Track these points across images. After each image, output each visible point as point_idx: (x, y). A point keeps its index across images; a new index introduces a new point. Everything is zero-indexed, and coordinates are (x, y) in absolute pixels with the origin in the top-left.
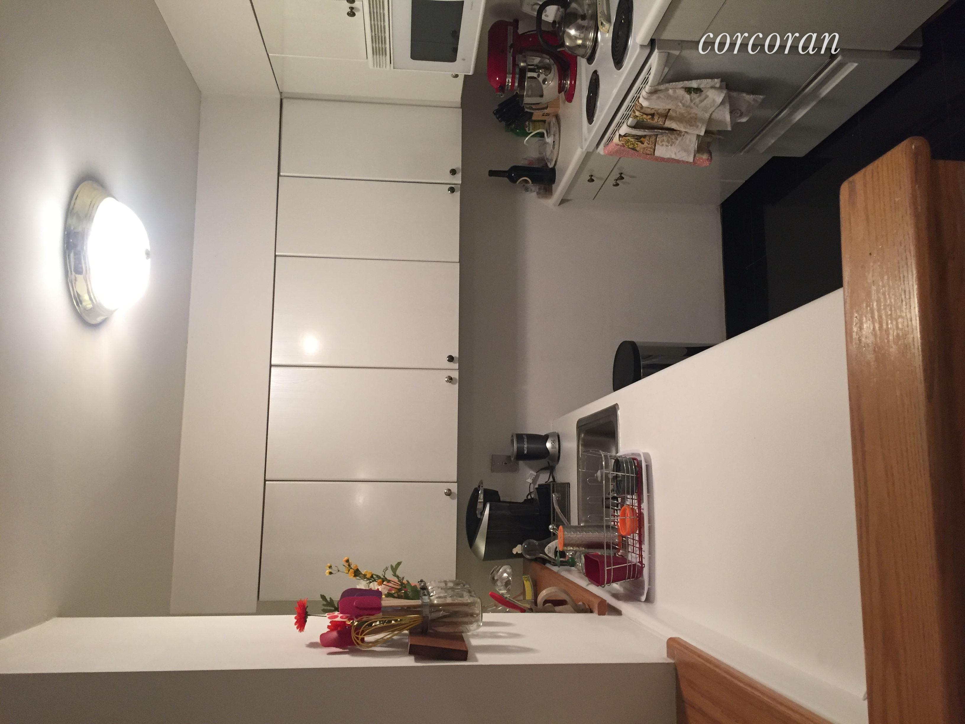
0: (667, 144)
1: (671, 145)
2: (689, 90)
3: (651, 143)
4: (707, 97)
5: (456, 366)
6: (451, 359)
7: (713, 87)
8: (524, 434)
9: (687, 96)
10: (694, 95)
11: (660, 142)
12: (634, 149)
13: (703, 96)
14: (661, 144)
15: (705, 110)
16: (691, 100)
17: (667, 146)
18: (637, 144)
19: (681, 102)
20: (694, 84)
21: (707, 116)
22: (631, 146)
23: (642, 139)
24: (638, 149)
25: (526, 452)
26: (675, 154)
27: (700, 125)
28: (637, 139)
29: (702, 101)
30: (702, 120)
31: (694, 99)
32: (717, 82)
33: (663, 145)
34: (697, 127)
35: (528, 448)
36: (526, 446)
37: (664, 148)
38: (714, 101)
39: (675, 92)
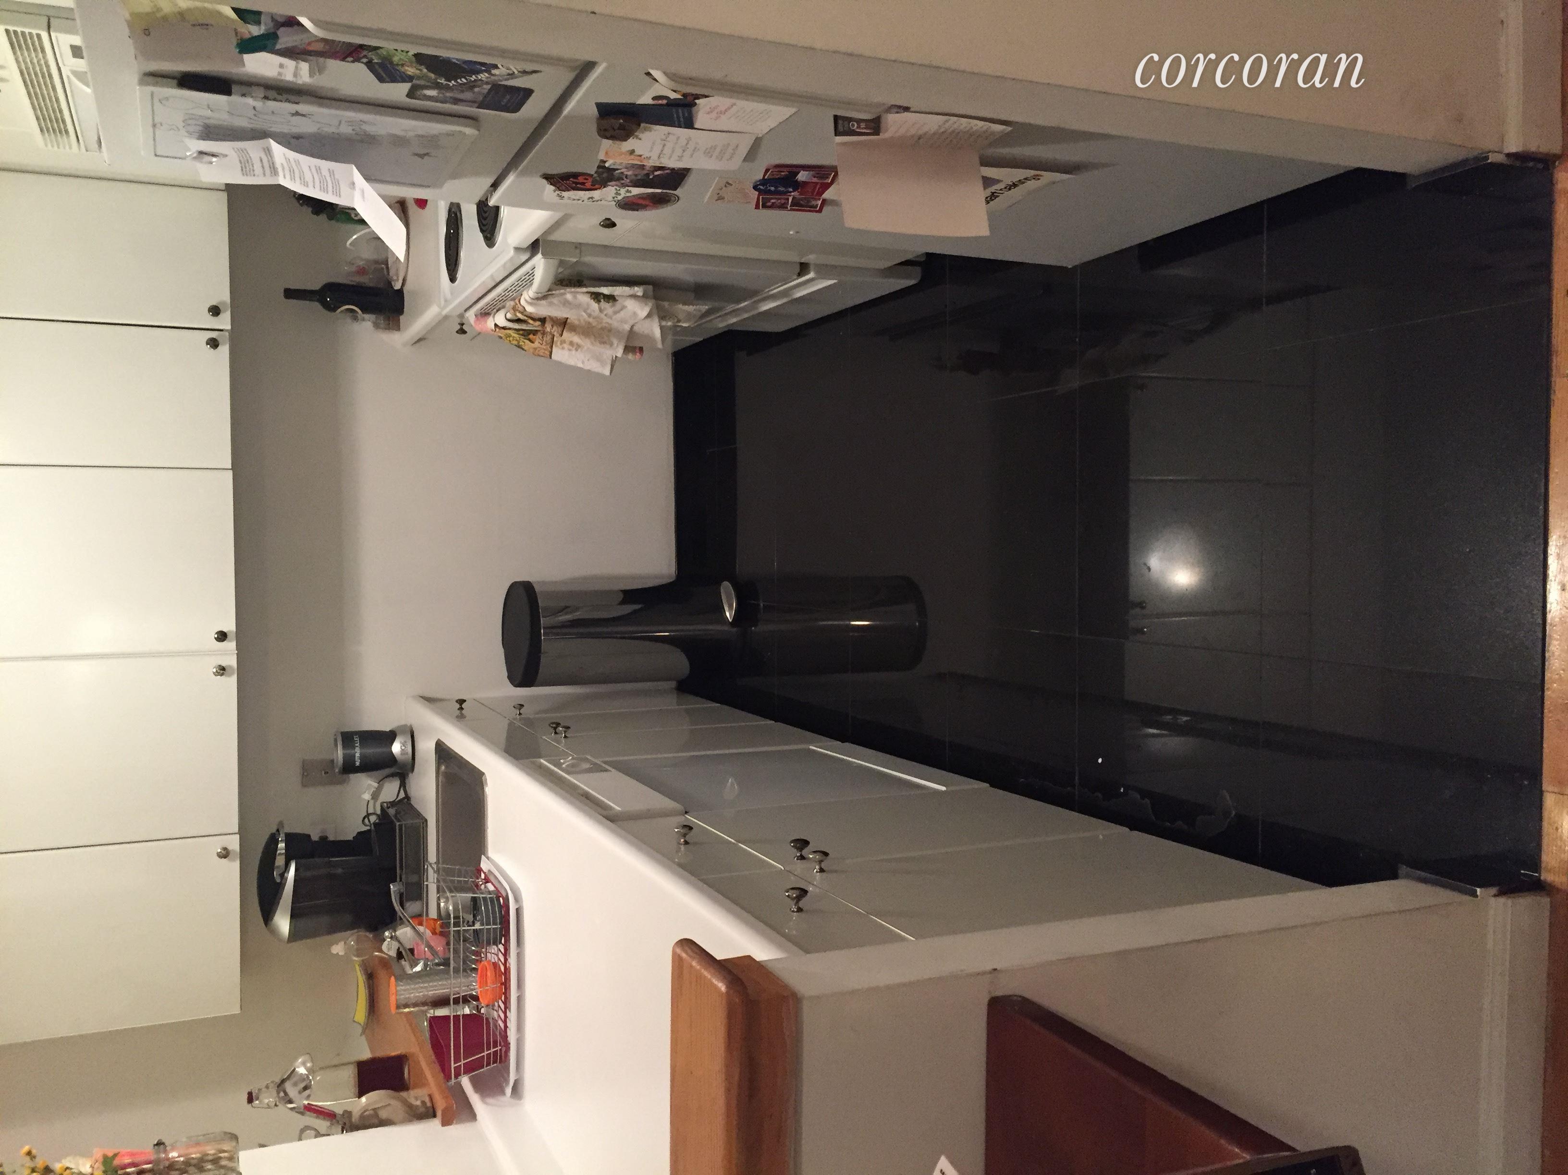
0: (571, 347)
1: (576, 350)
2: (597, 297)
3: (544, 343)
4: (624, 307)
5: (231, 647)
6: (222, 636)
7: (634, 296)
8: (356, 733)
9: (594, 305)
10: (603, 304)
11: (559, 343)
12: (519, 347)
13: (618, 305)
14: (561, 347)
15: (623, 321)
16: (601, 310)
17: (570, 350)
18: (524, 342)
19: (585, 311)
20: (605, 290)
21: (627, 327)
22: (515, 343)
23: (531, 336)
24: (525, 348)
25: (358, 764)
26: (583, 362)
27: (615, 342)
28: (522, 335)
29: (616, 313)
30: (618, 334)
31: (605, 309)
32: (639, 291)
33: (563, 348)
34: (611, 345)
35: (361, 758)
36: (357, 755)
37: (566, 352)
38: (635, 314)
39: (575, 297)
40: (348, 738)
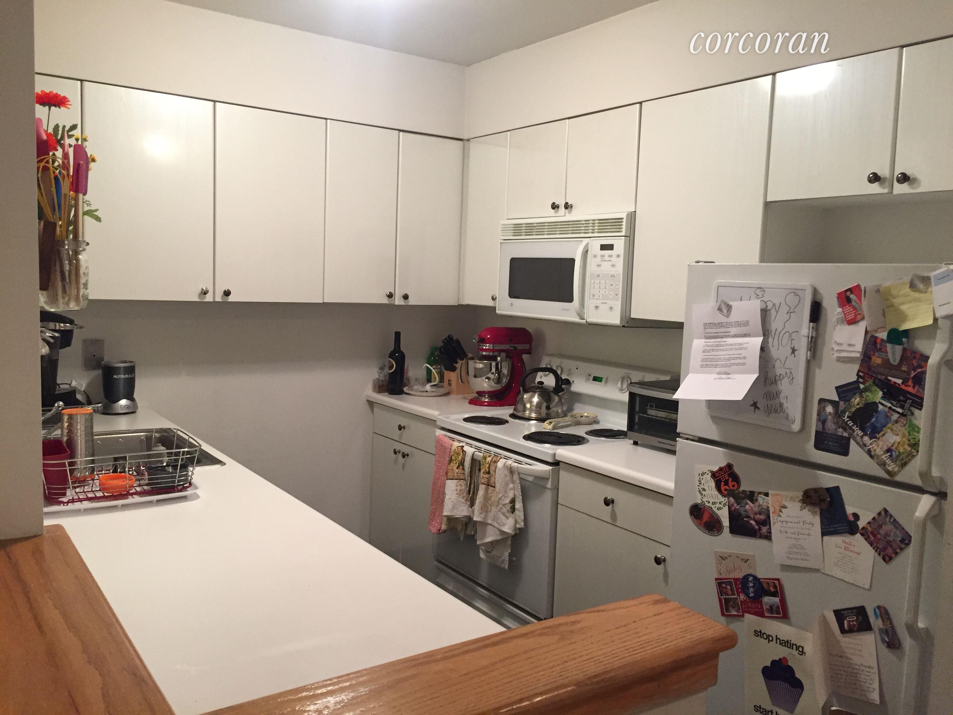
0: (459, 490)
1: (457, 494)
2: (513, 501)
3: (458, 475)
4: (507, 518)
5: (218, 299)
6: (227, 293)
7: (516, 522)
8: (135, 375)
9: (507, 501)
10: (508, 507)
11: (460, 483)
12: (451, 460)
13: (508, 514)
14: (458, 484)
15: (495, 519)
16: (504, 505)
17: (457, 490)
18: (456, 463)
19: (503, 496)
20: (519, 505)
21: (490, 521)
22: (453, 458)
23: (461, 467)
24: (451, 464)
25: (115, 377)
26: (450, 498)
27: (483, 516)
28: (461, 462)
29: (503, 514)
30: (485, 518)
31: (506, 507)
32: (521, 525)
33: (457, 486)
34: (481, 514)
35: (119, 379)
36: (123, 376)
37: (454, 488)
38: (504, 525)
39: (511, 489)
40: (131, 370)
